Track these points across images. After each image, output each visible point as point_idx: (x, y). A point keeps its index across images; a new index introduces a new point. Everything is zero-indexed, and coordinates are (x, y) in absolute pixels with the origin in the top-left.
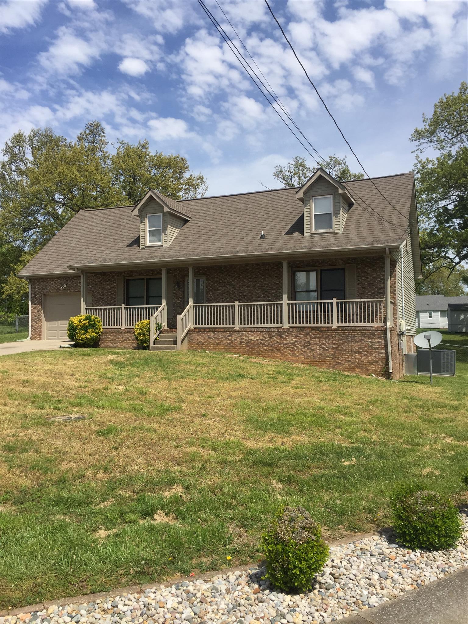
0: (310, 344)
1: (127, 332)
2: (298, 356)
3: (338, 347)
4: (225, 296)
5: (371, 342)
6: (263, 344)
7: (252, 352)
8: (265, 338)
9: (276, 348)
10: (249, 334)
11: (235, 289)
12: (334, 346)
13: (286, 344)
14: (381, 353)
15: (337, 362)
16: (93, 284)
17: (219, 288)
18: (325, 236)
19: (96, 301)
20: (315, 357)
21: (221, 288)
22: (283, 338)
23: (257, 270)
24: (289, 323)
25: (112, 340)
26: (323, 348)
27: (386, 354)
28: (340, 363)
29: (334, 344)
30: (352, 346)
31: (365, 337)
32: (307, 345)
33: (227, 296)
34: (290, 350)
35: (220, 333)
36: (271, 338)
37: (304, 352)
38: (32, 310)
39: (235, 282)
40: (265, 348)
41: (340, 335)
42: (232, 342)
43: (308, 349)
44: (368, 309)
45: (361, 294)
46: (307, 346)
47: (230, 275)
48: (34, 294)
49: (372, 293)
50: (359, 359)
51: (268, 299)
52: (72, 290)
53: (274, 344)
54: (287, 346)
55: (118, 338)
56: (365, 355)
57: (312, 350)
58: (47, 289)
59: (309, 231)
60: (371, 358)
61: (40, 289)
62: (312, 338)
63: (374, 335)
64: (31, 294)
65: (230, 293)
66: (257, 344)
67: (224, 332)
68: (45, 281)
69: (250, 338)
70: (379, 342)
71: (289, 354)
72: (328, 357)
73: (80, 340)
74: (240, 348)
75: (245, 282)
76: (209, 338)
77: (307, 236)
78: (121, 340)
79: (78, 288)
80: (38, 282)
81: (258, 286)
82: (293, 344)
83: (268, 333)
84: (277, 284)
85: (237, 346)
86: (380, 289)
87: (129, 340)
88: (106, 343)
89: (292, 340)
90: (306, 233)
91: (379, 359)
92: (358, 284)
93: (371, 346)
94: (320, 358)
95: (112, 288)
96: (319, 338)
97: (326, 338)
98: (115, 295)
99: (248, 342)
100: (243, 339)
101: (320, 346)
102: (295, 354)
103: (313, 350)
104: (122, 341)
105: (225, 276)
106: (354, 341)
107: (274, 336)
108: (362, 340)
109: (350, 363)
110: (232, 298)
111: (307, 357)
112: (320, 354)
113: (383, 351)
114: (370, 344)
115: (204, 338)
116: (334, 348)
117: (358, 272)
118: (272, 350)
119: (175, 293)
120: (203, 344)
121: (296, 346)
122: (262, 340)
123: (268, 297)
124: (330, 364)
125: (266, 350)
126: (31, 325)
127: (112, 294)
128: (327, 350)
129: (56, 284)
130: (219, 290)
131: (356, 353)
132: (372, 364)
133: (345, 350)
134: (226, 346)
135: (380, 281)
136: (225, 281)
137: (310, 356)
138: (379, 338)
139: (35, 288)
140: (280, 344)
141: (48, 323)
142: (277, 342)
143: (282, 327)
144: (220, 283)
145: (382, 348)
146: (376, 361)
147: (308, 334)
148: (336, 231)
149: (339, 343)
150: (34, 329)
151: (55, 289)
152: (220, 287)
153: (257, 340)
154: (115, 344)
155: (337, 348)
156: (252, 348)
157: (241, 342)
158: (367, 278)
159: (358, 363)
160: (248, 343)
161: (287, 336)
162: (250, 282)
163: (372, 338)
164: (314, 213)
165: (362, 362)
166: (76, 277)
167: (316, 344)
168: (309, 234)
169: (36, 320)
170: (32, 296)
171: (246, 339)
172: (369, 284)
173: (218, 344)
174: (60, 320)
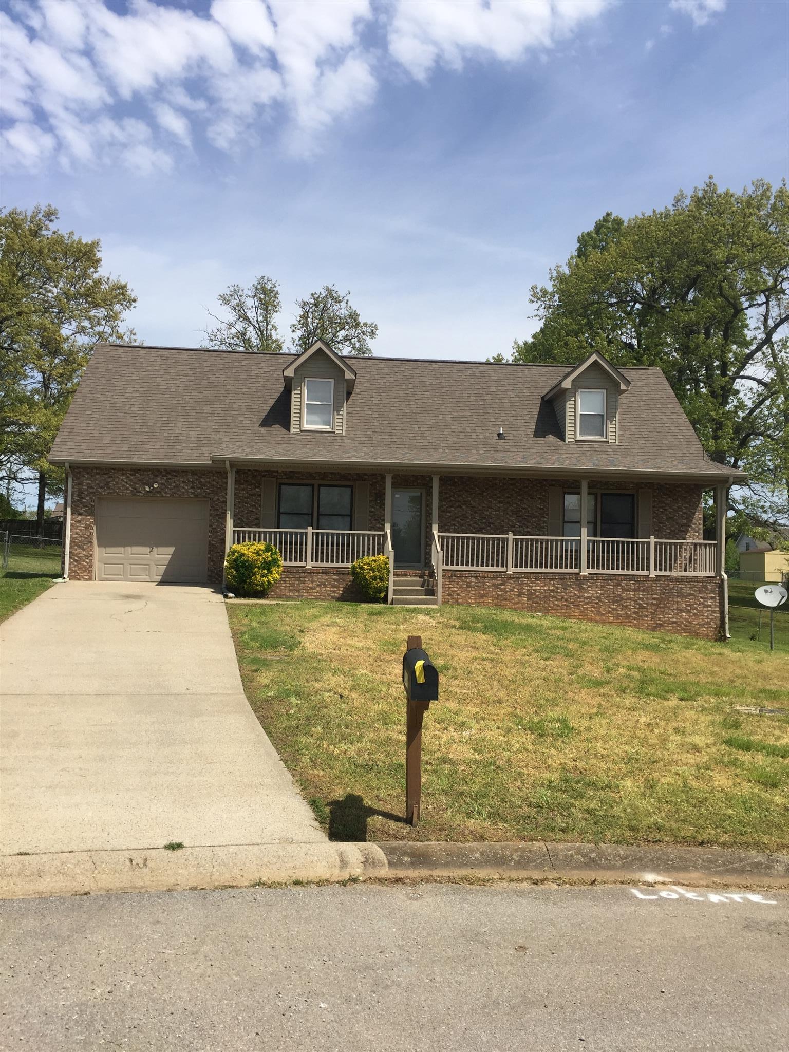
0: (622, 599)
1: (322, 573)
2: (604, 615)
3: (660, 604)
4: (459, 522)
5: (702, 597)
6: (553, 597)
7: (536, 608)
8: (557, 588)
9: (572, 603)
10: (532, 582)
11: (476, 512)
12: (655, 602)
13: (588, 597)
14: (715, 612)
15: (657, 624)
16: (214, 486)
17: (449, 509)
18: (596, 445)
19: (217, 515)
20: (628, 617)
21: (452, 509)
22: (584, 589)
23: (511, 487)
24: (588, 568)
25: (292, 585)
26: (639, 604)
27: (720, 613)
28: (661, 625)
29: (654, 599)
30: (678, 602)
31: (695, 591)
32: (618, 599)
33: (462, 522)
34: (593, 606)
35: (486, 580)
36: (565, 589)
37: (613, 609)
38: (72, 524)
39: (475, 502)
40: (557, 602)
41: (663, 588)
42: (506, 593)
43: (619, 605)
44: (666, 552)
45: (657, 530)
46: (617, 601)
47: (467, 491)
48: (78, 495)
49: (672, 531)
50: (686, 620)
51: (526, 530)
52: (166, 493)
53: (571, 597)
54: (589, 601)
55: (304, 582)
56: (694, 614)
57: (623, 606)
58: (109, 488)
59: (573, 436)
60: (702, 619)
61: (92, 488)
62: (624, 590)
63: (707, 588)
64: (73, 495)
65: (467, 518)
66: (545, 597)
67: (494, 578)
68: (105, 474)
69: (533, 588)
70: (712, 598)
71: (592, 611)
72: (646, 616)
73: (257, 585)
74: (518, 603)
75: (491, 502)
76: (469, 585)
77: (570, 443)
78: (310, 585)
79: (179, 490)
80: (88, 473)
81: (512, 511)
82: (598, 598)
83: (561, 582)
84: (540, 509)
85: (513, 599)
86: (682, 526)
87: (326, 586)
88: (281, 589)
89: (597, 592)
90: (569, 438)
91: (712, 619)
92: (654, 518)
93: (702, 603)
94: (635, 619)
95: (252, 495)
96: (634, 590)
97: (643, 591)
98: (257, 508)
99: (532, 593)
100: (524, 589)
101: (635, 601)
102: (600, 612)
103: (626, 607)
104: (311, 588)
105: (459, 491)
106: (682, 596)
107: (570, 586)
108: (690, 594)
109: (675, 625)
110: (470, 525)
111: (617, 617)
112: (635, 613)
113: (717, 609)
114: (702, 600)
115: (461, 586)
116: (654, 604)
117: (654, 502)
118: (567, 606)
119: (372, 512)
120: (458, 595)
121: (601, 601)
122: (552, 591)
123: (527, 527)
124: (649, 626)
125: (558, 606)
126: (70, 552)
127: (252, 506)
128: (644, 607)
129: (131, 480)
130: (450, 512)
131: (682, 611)
132: (702, 626)
133: (669, 608)
134: (496, 598)
135: (682, 516)
136: (460, 499)
137: (621, 615)
138: (712, 592)
139: (80, 484)
140: (579, 597)
141: (103, 549)
142: (575, 594)
143: (579, 574)
144: (451, 501)
145: (716, 605)
146: (708, 623)
147: (620, 585)
148: (610, 441)
149: (662, 598)
150: (75, 560)
151: (127, 488)
152: (451, 507)
153: (545, 590)
154: (298, 591)
155: (657, 605)
156: (537, 602)
157: (520, 594)
158: (666, 510)
159: (686, 626)
160: (531, 597)
161: (589, 586)
162: (500, 502)
163: (705, 592)
164: (579, 411)
165: (691, 623)
166: (175, 471)
167: (630, 599)
168: (573, 440)
169: (82, 543)
170: (72, 498)
171: (528, 590)
172: (668, 519)
173: (482, 596)
174: (131, 545)
